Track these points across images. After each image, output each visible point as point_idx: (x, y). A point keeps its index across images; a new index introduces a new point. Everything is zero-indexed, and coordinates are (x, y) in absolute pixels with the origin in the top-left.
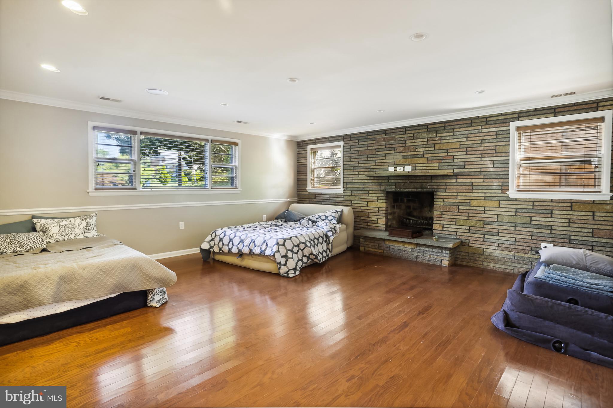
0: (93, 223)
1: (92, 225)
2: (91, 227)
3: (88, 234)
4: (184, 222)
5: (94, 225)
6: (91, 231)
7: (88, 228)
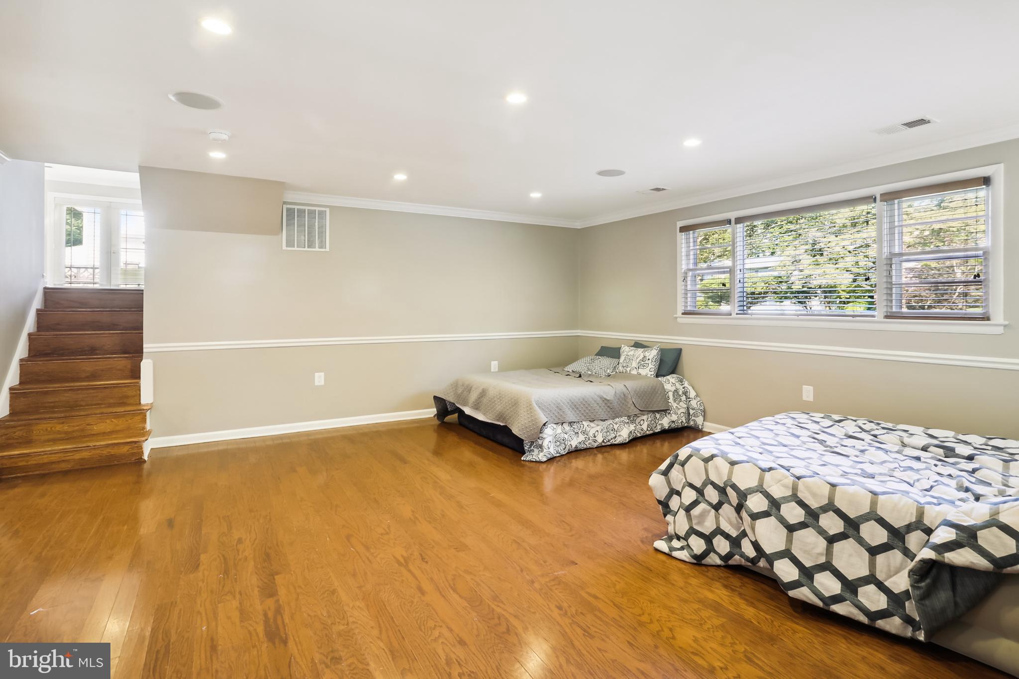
0: (651, 357)
1: (649, 359)
2: (645, 362)
3: (641, 371)
4: (812, 387)
5: (650, 361)
6: (645, 367)
7: (643, 363)
